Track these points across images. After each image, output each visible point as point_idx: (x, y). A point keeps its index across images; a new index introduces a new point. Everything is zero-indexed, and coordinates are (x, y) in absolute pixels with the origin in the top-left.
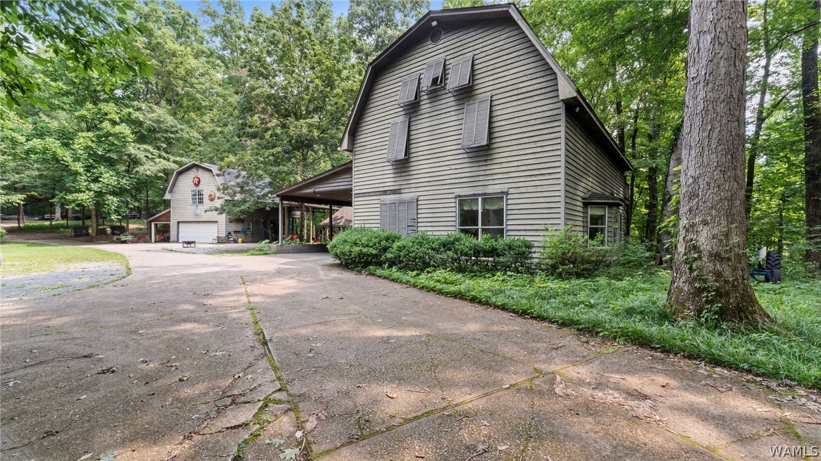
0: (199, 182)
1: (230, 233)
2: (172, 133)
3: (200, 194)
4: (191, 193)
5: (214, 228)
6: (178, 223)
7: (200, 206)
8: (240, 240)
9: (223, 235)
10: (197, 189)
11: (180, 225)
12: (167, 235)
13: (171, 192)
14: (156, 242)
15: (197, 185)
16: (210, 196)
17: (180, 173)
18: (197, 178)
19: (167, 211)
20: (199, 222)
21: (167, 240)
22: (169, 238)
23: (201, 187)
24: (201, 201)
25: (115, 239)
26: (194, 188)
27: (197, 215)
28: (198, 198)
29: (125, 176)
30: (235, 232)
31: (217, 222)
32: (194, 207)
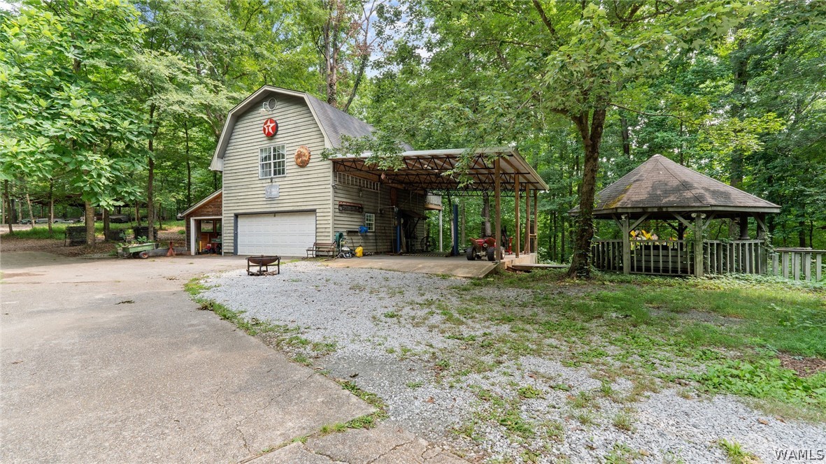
0: (276, 129)
1: (341, 236)
2: (222, 39)
3: (278, 155)
4: (260, 156)
5: (307, 224)
6: (237, 216)
7: (279, 181)
8: (359, 250)
9: (329, 239)
10: (273, 144)
11: (240, 221)
12: (218, 241)
13: (222, 156)
14: (198, 253)
15: (271, 136)
16: (299, 156)
17: (238, 117)
18: (272, 121)
19: (216, 194)
20: (275, 213)
21: (216, 250)
22: (220, 246)
23: (279, 141)
24: (279, 170)
25: (120, 251)
26: (266, 144)
27: (272, 199)
28: (275, 165)
29: (129, 115)
30: (350, 233)
31: (314, 211)
32: (266, 183)
